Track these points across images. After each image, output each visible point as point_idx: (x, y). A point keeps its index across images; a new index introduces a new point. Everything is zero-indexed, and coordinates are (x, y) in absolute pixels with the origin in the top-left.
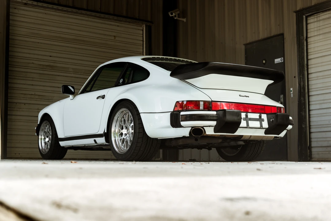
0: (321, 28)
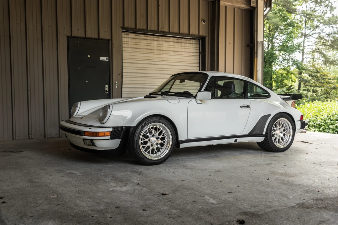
0: (130, 43)
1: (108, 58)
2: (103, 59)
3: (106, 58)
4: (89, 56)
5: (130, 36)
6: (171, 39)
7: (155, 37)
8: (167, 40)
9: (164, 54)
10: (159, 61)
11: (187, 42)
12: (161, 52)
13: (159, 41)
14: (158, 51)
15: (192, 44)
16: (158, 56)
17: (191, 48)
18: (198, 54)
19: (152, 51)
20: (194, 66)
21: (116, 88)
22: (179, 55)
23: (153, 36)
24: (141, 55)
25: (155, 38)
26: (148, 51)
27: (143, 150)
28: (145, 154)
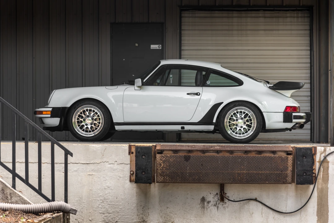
1: (161, 45)
2: (153, 47)
3: (158, 45)
4: (137, 45)
5: (197, 15)
6: (261, 14)
7: (234, 12)
8: (253, 15)
9: (248, 35)
10: (241, 45)
11: (288, 15)
12: (244, 32)
13: (241, 17)
14: (240, 32)
15: (298, 17)
16: (240, 38)
17: (296, 23)
18: (308, 32)
19: (230, 32)
20: (302, 50)
21: (171, 82)
22: (274, 35)
23: (231, 12)
24: (214, 38)
25: (235, 14)
26: (224, 32)
27: (78, 128)
28: (79, 131)
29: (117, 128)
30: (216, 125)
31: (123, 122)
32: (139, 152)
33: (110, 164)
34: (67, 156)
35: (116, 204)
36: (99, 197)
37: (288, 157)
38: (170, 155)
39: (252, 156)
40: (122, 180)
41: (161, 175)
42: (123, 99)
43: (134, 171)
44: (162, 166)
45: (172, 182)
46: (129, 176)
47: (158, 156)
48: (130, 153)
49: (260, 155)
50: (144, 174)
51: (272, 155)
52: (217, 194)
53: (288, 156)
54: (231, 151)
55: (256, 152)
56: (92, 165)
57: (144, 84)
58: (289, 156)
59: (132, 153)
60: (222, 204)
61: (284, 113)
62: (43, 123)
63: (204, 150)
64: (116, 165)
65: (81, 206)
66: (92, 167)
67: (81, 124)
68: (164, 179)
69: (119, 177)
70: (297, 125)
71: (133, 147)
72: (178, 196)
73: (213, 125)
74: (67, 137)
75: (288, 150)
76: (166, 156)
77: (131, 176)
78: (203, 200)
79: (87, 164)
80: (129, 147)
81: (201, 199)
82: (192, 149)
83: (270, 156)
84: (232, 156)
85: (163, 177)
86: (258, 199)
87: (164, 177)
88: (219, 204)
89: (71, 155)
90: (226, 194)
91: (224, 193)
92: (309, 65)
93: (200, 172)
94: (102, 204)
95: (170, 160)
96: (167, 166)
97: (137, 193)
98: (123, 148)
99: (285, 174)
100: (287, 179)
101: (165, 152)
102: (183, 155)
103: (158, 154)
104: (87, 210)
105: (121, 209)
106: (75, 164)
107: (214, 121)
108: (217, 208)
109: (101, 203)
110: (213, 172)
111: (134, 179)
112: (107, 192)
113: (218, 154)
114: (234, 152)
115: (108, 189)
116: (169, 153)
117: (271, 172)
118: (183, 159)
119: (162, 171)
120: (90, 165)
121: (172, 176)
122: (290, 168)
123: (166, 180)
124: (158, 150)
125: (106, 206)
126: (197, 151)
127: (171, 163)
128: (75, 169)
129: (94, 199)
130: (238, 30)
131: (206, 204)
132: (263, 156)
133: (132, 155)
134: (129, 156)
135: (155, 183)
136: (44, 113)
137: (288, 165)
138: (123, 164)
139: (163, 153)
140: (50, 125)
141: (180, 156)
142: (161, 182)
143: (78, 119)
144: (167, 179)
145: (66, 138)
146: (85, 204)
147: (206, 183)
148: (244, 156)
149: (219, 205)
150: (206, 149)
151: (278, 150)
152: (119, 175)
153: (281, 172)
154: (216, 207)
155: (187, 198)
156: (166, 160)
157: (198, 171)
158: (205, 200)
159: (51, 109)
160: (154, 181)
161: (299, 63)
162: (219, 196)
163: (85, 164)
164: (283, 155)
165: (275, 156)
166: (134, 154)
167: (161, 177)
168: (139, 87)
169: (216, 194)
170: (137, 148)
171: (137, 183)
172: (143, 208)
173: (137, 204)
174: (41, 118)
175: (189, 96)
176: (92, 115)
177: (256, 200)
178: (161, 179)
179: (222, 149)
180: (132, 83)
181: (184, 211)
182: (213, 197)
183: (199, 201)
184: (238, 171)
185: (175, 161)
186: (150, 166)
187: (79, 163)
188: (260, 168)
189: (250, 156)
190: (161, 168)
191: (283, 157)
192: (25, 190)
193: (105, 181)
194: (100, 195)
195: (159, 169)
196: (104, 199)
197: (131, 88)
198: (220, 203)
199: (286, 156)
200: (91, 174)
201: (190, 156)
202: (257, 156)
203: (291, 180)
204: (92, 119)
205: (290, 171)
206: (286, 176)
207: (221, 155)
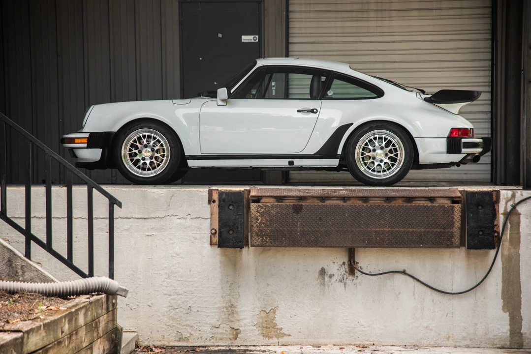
1: (257, 36)
2: (246, 38)
3: (253, 36)
4: (220, 35)
9: (393, 18)
10: (380, 34)
12: (387, 14)
14: (380, 14)
16: (380, 24)
19: (365, 15)
21: (274, 94)
22: (434, 17)
24: (339, 24)
26: (355, 14)
27: (131, 164)
28: (132, 169)
29: (191, 163)
30: (342, 158)
31: (200, 154)
32: (224, 200)
33: (180, 219)
34: (113, 207)
35: (189, 280)
36: (163, 269)
37: (453, 207)
38: (271, 204)
39: (397, 205)
40: (198, 243)
41: (258, 235)
42: (199, 119)
43: (217, 230)
44: (259, 221)
45: (275, 245)
46: (209, 237)
47: (253, 206)
48: (211, 201)
49: (410, 204)
50: (232, 234)
51: (429, 204)
52: (344, 263)
53: (453, 205)
54: (366, 197)
55: (403, 199)
56: (152, 220)
57: (230, 96)
58: (456, 205)
59: (214, 202)
60: (352, 278)
61: (448, 138)
62: (75, 156)
63: (323, 196)
64: (188, 220)
65: (135, 283)
66: (151, 223)
67: (135, 158)
68: (262, 240)
69: (194, 238)
70: (469, 158)
71: (215, 192)
72: (285, 267)
73: (338, 158)
74: (114, 179)
75: (453, 195)
76: (265, 206)
77: (212, 236)
78: (323, 272)
79: (145, 218)
80: (209, 193)
81: (320, 271)
82: (306, 194)
83: (426, 205)
84: (367, 205)
85: (261, 239)
86: (407, 272)
87: (263, 238)
88: (347, 278)
89: (120, 205)
90: (357, 263)
91: (354, 261)
92: (489, 63)
93: (317, 229)
94: (167, 280)
95: (272, 211)
96: (267, 221)
97: (221, 263)
98: (200, 193)
99: (449, 233)
100: (453, 240)
101: (263, 200)
102: (292, 204)
103: (253, 202)
104: (144, 289)
105: (197, 287)
106: (126, 220)
107: (340, 152)
108: (343, 286)
109: (166, 278)
110: (338, 229)
111: (216, 242)
112: (175, 262)
113: (344, 202)
114: (370, 199)
115: (177, 256)
116: (270, 201)
117: (428, 230)
118: (291, 211)
119: (260, 229)
120: (149, 220)
121: (274, 236)
122: (458, 224)
123: (265, 242)
124: (252, 197)
125: (174, 283)
126: (313, 197)
127: (274, 216)
128: (126, 227)
129: (156, 272)
130: (377, 11)
131: (327, 278)
132: (415, 206)
133: (213, 204)
134: (209, 206)
135: (249, 247)
136: (76, 141)
137: (454, 218)
138: (200, 219)
139: (261, 201)
140: (86, 159)
141: (287, 205)
142: (258, 246)
143: (130, 150)
144: (267, 240)
145: (112, 180)
146: (142, 280)
147: (326, 247)
148: (385, 204)
149: (347, 281)
150: (326, 195)
151: (438, 195)
152: (193, 235)
153: (443, 230)
154: (343, 284)
155: (298, 270)
156: (265, 212)
157: (314, 228)
158: (325, 273)
159: (87, 135)
160: (247, 245)
161: (473, 61)
162: (346, 267)
163: (141, 218)
164: (446, 204)
165: (434, 205)
166: (217, 203)
167: (257, 238)
168: (223, 100)
169: (342, 263)
170: (221, 193)
171: (221, 247)
172: (230, 286)
173: (222, 280)
174: (72, 149)
175: (300, 115)
176: (151, 144)
177: (404, 272)
178: (257, 240)
179: (350, 195)
180: (213, 95)
181: (294, 289)
182: (338, 268)
183: (317, 274)
184: (376, 228)
185: (279, 214)
186: (241, 221)
187: (132, 218)
188: (409, 224)
189: (393, 204)
190: (257, 223)
191: (446, 207)
192: (46, 260)
193: (172, 245)
194: (164, 266)
195: (255, 225)
196: (171, 272)
197: (211, 102)
198: (349, 278)
199: (451, 204)
200: (150, 234)
201: (302, 205)
202: (405, 204)
203: (459, 242)
204: (153, 150)
205: (457, 229)
206: (452, 236)
207: (349, 203)
